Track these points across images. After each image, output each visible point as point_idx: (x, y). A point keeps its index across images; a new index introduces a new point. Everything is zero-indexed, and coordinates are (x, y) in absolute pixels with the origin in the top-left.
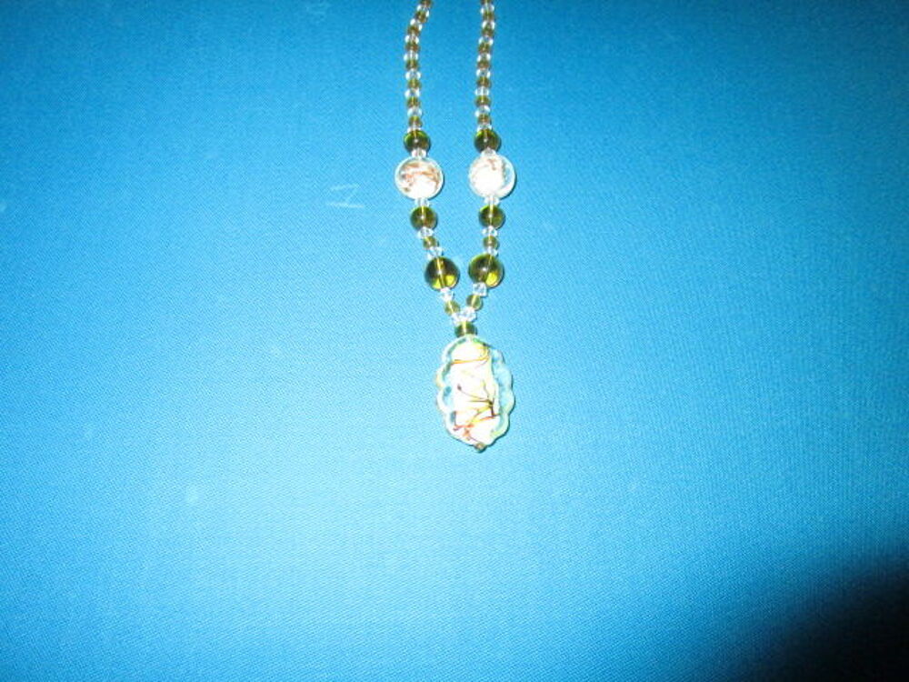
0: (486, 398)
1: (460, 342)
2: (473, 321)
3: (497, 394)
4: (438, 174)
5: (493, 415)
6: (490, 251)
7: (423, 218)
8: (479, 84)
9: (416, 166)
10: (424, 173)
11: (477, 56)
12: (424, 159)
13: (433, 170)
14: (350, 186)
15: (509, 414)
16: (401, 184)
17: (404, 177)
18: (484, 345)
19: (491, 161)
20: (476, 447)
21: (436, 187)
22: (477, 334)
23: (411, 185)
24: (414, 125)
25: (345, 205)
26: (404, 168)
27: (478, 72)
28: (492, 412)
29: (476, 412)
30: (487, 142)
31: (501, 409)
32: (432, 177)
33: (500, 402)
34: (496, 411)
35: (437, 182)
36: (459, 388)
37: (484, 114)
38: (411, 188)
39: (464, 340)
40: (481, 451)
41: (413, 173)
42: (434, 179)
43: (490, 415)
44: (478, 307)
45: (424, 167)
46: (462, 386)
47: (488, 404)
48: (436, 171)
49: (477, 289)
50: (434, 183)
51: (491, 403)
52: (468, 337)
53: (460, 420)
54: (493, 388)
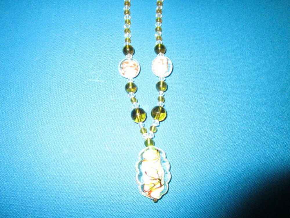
0: (158, 178)
1: (147, 150)
2: (152, 138)
3: (163, 175)
4: (138, 66)
5: (161, 186)
6: (160, 104)
7: (131, 87)
8: (157, 21)
9: (127, 63)
10: (131, 67)
11: (156, 8)
12: (132, 59)
13: (135, 65)
14: (99, 72)
15: (169, 183)
16: (121, 72)
17: (122, 68)
18: (158, 150)
19: (162, 60)
20: (153, 200)
21: (137, 73)
22: (154, 145)
23: (125, 72)
24: (127, 42)
25: (96, 80)
26: (122, 64)
27: (157, 15)
28: (161, 184)
29: (153, 185)
30: (160, 49)
31: (165, 183)
32: (135, 68)
33: (164, 180)
34: (162, 183)
35: (137, 70)
36: (146, 173)
37: (159, 35)
38: (125, 73)
39: (148, 149)
40: (156, 202)
41: (127, 66)
42: (136, 69)
43: (160, 186)
44: (155, 131)
45: (131, 63)
46: (147, 172)
47: (159, 181)
48: (136, 65)
49: (154, 122)
50: (136, 71)
51: (160, 180)
52: (150, 147)
53: (146, 188)
54: (161, 172)
